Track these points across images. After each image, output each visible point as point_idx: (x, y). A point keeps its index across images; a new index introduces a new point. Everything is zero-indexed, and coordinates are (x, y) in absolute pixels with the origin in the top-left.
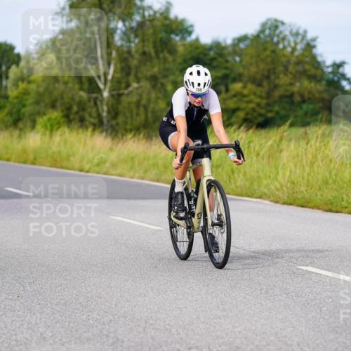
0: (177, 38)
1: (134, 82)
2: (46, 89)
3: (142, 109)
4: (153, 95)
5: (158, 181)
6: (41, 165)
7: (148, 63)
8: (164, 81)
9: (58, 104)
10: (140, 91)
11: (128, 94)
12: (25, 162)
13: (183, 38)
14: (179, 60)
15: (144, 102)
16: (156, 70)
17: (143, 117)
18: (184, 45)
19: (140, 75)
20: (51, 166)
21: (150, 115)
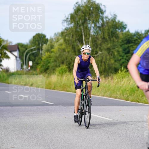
0: (119, 31)
1: (99, 51)
2: (60, 55)
3: (103, 63)
4: (108, 57)
5: (110, 97)
6: (58, 90)
7: (106, 43)
8: (113, 50)
9: (65, 62)
10: (102, 55)
11: (97, 57)
12: (50, 89)
13: (122, 31)
14: (120, 41)
15: (104, 60)
16: (109, 45)
17: (103, 67)
18: (122, 34)
19: (102, 48)
20: (62, 91)
21: (107, 66)
